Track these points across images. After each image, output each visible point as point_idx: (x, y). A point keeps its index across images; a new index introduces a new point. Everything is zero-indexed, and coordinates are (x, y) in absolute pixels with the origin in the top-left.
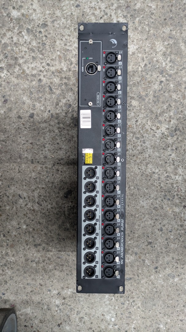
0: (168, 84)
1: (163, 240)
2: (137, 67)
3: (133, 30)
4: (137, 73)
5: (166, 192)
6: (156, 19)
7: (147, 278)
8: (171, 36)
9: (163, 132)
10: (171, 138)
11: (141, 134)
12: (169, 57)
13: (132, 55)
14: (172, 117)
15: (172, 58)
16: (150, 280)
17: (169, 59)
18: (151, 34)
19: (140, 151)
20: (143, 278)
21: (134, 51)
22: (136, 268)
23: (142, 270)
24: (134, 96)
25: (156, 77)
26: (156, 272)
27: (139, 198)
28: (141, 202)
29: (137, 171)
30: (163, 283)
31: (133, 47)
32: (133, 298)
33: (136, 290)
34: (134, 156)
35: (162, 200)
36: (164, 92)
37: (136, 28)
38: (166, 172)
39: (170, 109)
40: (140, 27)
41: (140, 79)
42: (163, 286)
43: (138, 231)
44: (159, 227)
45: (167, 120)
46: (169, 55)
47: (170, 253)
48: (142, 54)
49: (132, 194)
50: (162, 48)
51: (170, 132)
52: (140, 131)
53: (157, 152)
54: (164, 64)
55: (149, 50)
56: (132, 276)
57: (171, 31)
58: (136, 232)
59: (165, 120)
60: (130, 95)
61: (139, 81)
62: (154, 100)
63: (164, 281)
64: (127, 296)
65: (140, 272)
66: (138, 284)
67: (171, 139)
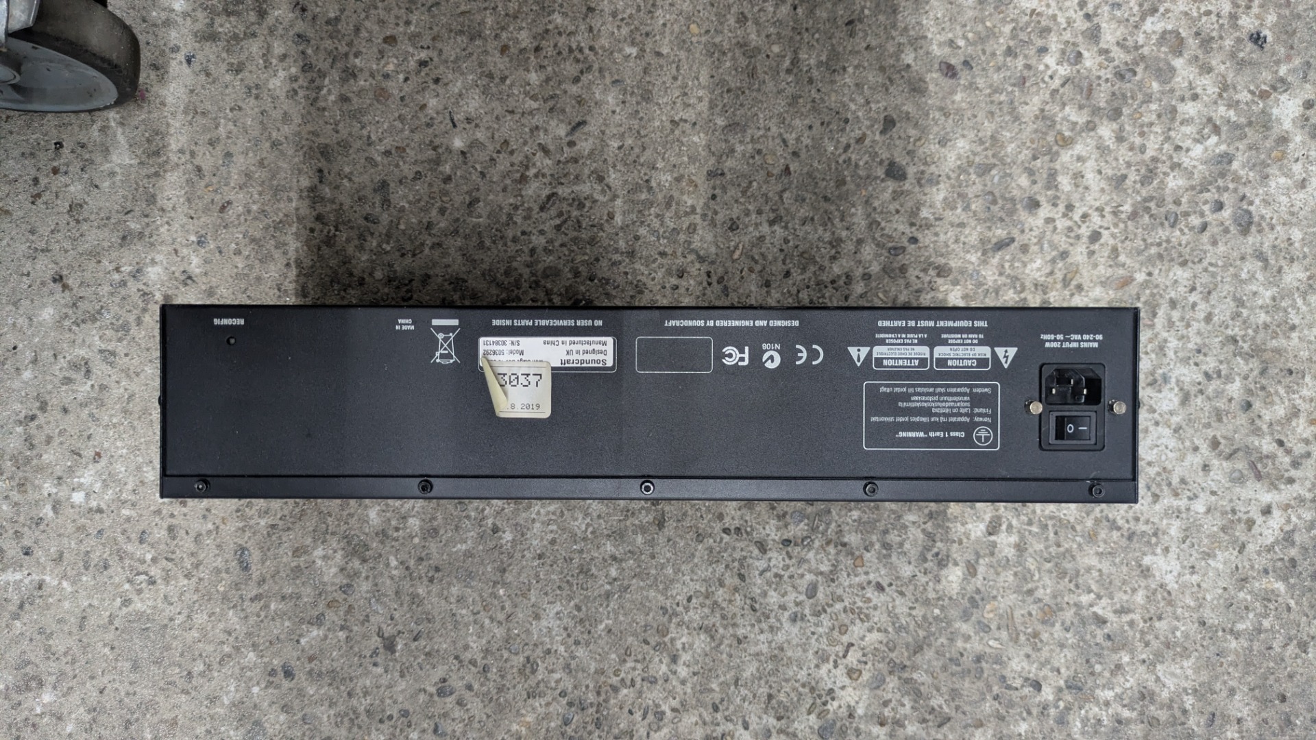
0: (1029, 713)
1: (400, 699)
2: (1094, 587)
3: (1237, 568)
4: (1072, 586)
5: (594, 709)
6: (1283, 660)
7: (249, 635)
8: (1218, 722)
9: (839, 693)
10: (816, 727)
11: (828, 605)
12: (1134, 715)
13: (1140, 566)
14: (900, 732)
15: (1133, 727)
16: (237, 649)
17: (1126, 714)
18: (1225, 640)
19: (762, 600)
20: (246, 617)
21: (1154, 576)
22: (289, 590)
23: (281, 615)
24: (980, 577)
25: (1056, 665)
26: (272, 673)
27: (570, 598)
28: (558, 607)
29: (680, 592)
30: (226, 702)
31: (1169, 569)
32: (167, 580)
33: (197, 590)
34: (742, 577)
35: (563, 694)
36: (996, 698)
37: (1245, 580)
38: (679, 706)
39: (930, 724)
40: (1249, 597)
41: (1047, 599)
42: (213, 700)
43: (440, 595)
44: (456, 683)
45: (887, 712)
46: (1142, 713)
47: (349, 730)
48: (1143, 607)
49: (589, 570)
50: (1170, 683)
51: (839, 724)
52: (841, 599)
53: (758, 669)
54: (1109, 694)
55: (1161, 632)
56: (256, 575)
57: (1239, 721)
58: (435, 588)
59: (886, 704)
60: (981, 561)
61: (1040, 593)
62: (965, 658)
63: (234, 705)
64: (173, 552)
65: (273, 606)
66: (225, 598)
67: (811, 728)
